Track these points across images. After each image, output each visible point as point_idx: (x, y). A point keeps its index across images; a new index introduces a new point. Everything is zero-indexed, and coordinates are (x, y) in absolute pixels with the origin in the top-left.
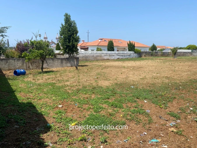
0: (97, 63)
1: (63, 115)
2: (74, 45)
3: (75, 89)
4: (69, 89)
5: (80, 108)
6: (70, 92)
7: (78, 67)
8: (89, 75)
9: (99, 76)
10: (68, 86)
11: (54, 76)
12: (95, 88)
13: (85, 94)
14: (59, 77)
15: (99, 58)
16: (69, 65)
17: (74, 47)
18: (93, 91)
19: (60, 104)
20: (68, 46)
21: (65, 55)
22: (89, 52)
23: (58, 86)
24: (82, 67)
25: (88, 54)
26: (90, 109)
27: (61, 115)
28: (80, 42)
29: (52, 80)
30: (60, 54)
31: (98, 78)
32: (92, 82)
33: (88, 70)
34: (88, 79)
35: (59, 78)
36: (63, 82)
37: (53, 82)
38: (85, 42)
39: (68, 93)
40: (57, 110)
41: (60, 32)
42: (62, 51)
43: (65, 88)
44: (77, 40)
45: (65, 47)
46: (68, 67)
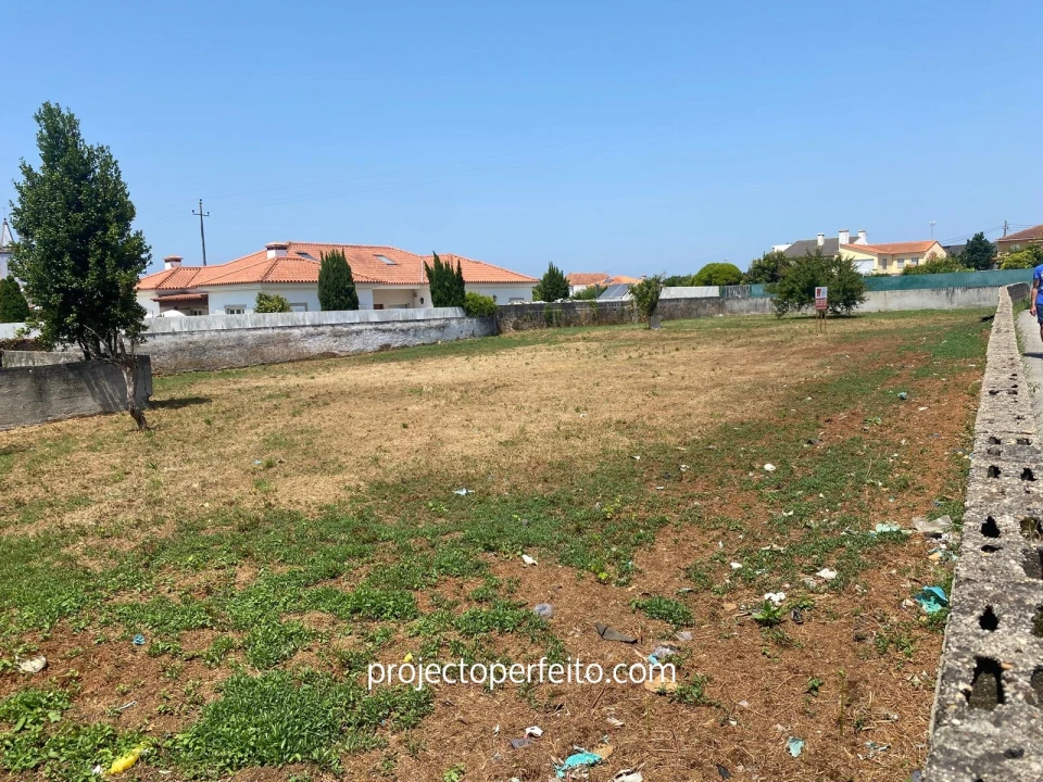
0: (266, 381)
1: (53, 716)
2: (113, 284)
3: (127, 546)
4: (90, 552)
5: (165, 657)
6: (95, 566)
7: (149, 415)
8: (220, 455)
9: (277, 454)
10: (84, 534)
12: (255, 524)
13: (195, 567)
14: (20, 484)
15: (273, 351)
16: (89, 403)
17: (117, 296)
18: (240, 543)
19: (31, 654)
20: (71, 297)
22: (216, 317)
23: (15, 541)
24: (174, 412)
25: (207, 335)
26: (227, 652)
27: (36, 722)
28: (149, 269)
30: (24, 341)
31: (270, 465)
32: (234, 494)
33: (208, 422)
34: (212, 479)
35: (25, 494)
36: (48, 511)
38: (183, 264)
39: (87, 574)
40: (11, 695)
41: (17, 212)
42: (35, 327)
43: (65, 551)
44: (132, 257)
45: (56, 299)
46: (83, 416)
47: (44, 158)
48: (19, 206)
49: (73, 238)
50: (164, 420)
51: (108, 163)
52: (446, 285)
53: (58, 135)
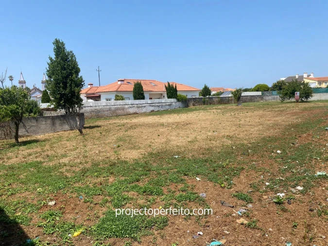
0: (117, 121)
1: (58, 218)
2: (74, 92)
3: (77, 169)
4: (67, 171)
5: (89, 203)
6: (69, 175)
7: (84, 131)
8: (104, 143)
9: (121, 143)
10: (66, 165)
11: (39, 150)
12: (114, 164)
13: (97, 177)
14: (48, 150)
15: (119, 112)
16: (67, 127)
17: (75, 95)
18: (110, 170)
19: (51, 200)
20: (62, 95)
21: (59, 110)
22: (103, 102)
23: (47, 167)
24: (91, 130)
25: (100, 107)
26: (106, 203)
27: (53, 220)
28: (84, 87)
29: (36, 157)
30: (49, 108)
31: (119, 146)
32: (108, 155)
33: (101, 133)
34: (102, 150)
35: (49, 153)
36: (55, 158)
37: (39, 160)
38: (93, 86)
39: (67, 178)
40: (46, 212)
41: (48, 71)
42: (52, 104)
43: (60, 170)
44: (79, 84)
45: (58, 96)
46: (65, 131)
47: (55, 55)
48: (48, 69)
49: (63, 78)
50: (88, 132)
51: (73, 56)
52: (172, 92)
53: (59, 48)
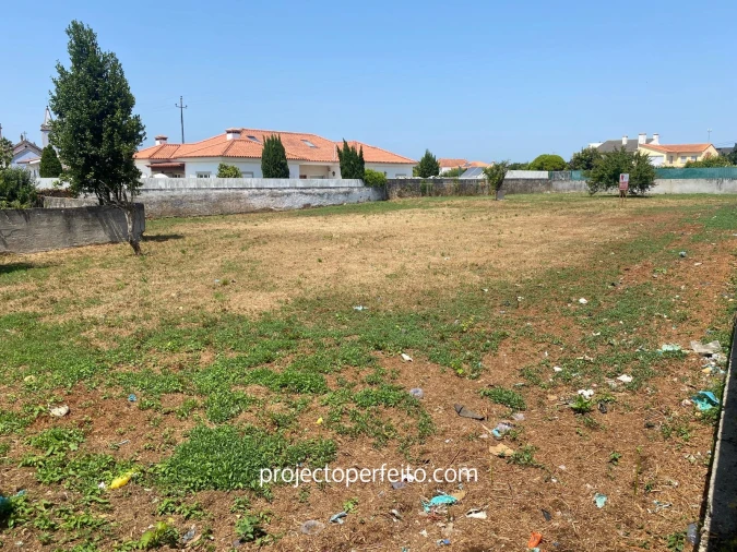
0: (223, 226)
1: (73, 446)
2: (118, 153)
3: (126, 334)
4: (99, 336)
5: (150, 411)
6: (103, 346)
7: (142, 244)
8: (191, 275)
9: (231, 276)
10: (96, 324)
11: (31, 286)
12: (214, 322)
13: (172, 350)
14: (54, 288)
15: (229, 205)
16: (102, 235)
17: (121, 161)
18: (204, 335)
19: (58, 403)
20: (91, 161)
21: (83, 196)
22: (190, 180)
23: (49, 326)
24: (159, 244)
25: (184, 192)
26: (193, 410)
27: (61, 450)
28: (144, 142)
29: (25, 303)
30: (58, 190)
31: (225, 283)
32: (200, 301)
33: (183, 252)
34: (185, 291)
35: (57, 295)
36: (72, 307)
37: (30, 309)
38: (168, 142)
39: (98, 352)
40: (44, 431)
41: (55, 99)
42: (65, 180)
43: (83, 334)
44: (133, 134)
45: (81, 161)
46: (98, 244)
47: (73, 61)
48: (55, 94)
49: (93, 119)
50: (153, 249)
51: (116, 66)
52: (352, 163)
53: (83, 45)
